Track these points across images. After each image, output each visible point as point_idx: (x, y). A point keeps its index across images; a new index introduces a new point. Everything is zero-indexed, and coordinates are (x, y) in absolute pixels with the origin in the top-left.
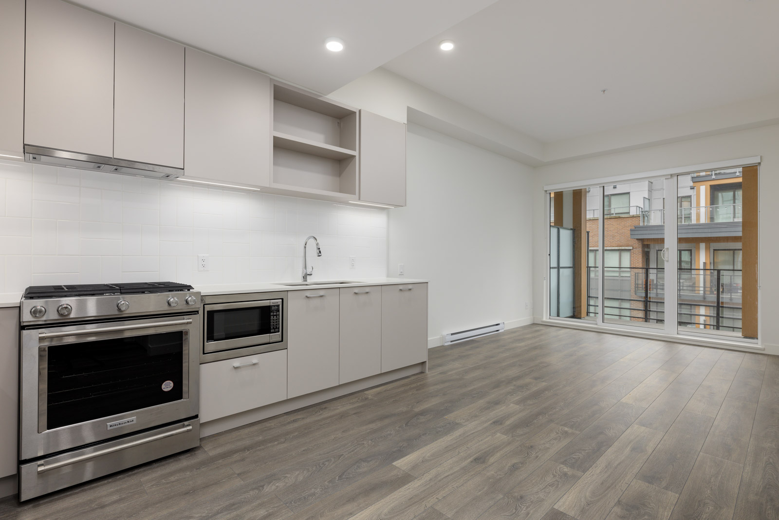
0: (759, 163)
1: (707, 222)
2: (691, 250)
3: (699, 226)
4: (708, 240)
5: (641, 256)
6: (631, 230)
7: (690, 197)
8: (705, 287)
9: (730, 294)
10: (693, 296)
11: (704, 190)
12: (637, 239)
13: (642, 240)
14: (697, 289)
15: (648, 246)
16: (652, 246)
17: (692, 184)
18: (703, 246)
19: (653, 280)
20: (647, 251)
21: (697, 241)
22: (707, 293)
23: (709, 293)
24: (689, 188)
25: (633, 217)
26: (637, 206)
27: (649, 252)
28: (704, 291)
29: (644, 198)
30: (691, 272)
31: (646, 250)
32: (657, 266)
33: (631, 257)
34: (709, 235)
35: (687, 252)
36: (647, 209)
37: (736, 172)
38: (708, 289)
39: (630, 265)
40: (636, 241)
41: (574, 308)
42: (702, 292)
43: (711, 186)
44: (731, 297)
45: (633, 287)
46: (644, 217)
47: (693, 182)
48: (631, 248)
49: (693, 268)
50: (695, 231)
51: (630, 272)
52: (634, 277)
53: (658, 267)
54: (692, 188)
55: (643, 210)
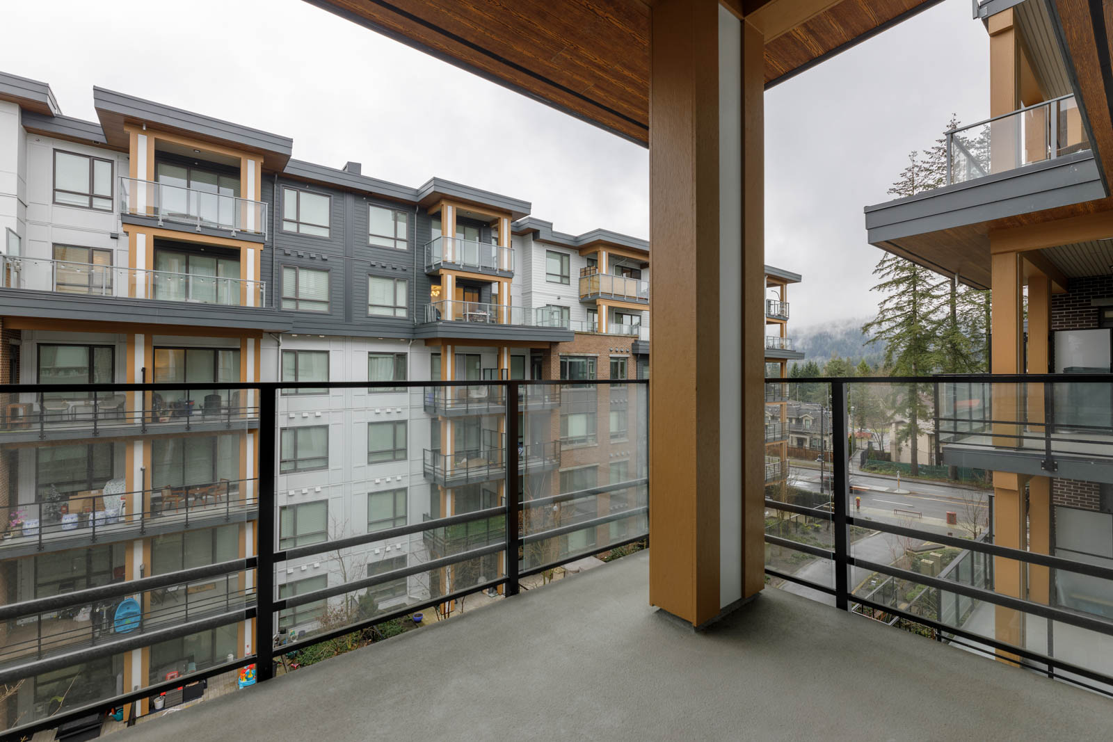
1: (148, 298)
2: (112, 348)
3: (132, 303)
4: (149, 330)
7: (110, 250)
8: (144, 412)
9: (186, 419)
10: (124, 429)
11: (143, 240)
14: (128, 415)
15: (17, 334)
16: (25, 334)
17: (116, 227)
18: (140, 339)
20: (14, 346)
21: (130, 329)
22: (147, 420)
23: (150, 420)
24: (109, 236)
27: (19, 346)
28: (143, 419)
29: (9, 230)
31: (13, 342)
32: (38, 381)
35: (83, 348)
36: (15, 252)
37: (197, 226)
38: (150, 415)
42: (138, 421)
43: (158, 239)
44: (188, 425)
46: (8, 270)
47: (123, 225)
50: (129, 310)
54: (114, 237)
55: (5, 255)
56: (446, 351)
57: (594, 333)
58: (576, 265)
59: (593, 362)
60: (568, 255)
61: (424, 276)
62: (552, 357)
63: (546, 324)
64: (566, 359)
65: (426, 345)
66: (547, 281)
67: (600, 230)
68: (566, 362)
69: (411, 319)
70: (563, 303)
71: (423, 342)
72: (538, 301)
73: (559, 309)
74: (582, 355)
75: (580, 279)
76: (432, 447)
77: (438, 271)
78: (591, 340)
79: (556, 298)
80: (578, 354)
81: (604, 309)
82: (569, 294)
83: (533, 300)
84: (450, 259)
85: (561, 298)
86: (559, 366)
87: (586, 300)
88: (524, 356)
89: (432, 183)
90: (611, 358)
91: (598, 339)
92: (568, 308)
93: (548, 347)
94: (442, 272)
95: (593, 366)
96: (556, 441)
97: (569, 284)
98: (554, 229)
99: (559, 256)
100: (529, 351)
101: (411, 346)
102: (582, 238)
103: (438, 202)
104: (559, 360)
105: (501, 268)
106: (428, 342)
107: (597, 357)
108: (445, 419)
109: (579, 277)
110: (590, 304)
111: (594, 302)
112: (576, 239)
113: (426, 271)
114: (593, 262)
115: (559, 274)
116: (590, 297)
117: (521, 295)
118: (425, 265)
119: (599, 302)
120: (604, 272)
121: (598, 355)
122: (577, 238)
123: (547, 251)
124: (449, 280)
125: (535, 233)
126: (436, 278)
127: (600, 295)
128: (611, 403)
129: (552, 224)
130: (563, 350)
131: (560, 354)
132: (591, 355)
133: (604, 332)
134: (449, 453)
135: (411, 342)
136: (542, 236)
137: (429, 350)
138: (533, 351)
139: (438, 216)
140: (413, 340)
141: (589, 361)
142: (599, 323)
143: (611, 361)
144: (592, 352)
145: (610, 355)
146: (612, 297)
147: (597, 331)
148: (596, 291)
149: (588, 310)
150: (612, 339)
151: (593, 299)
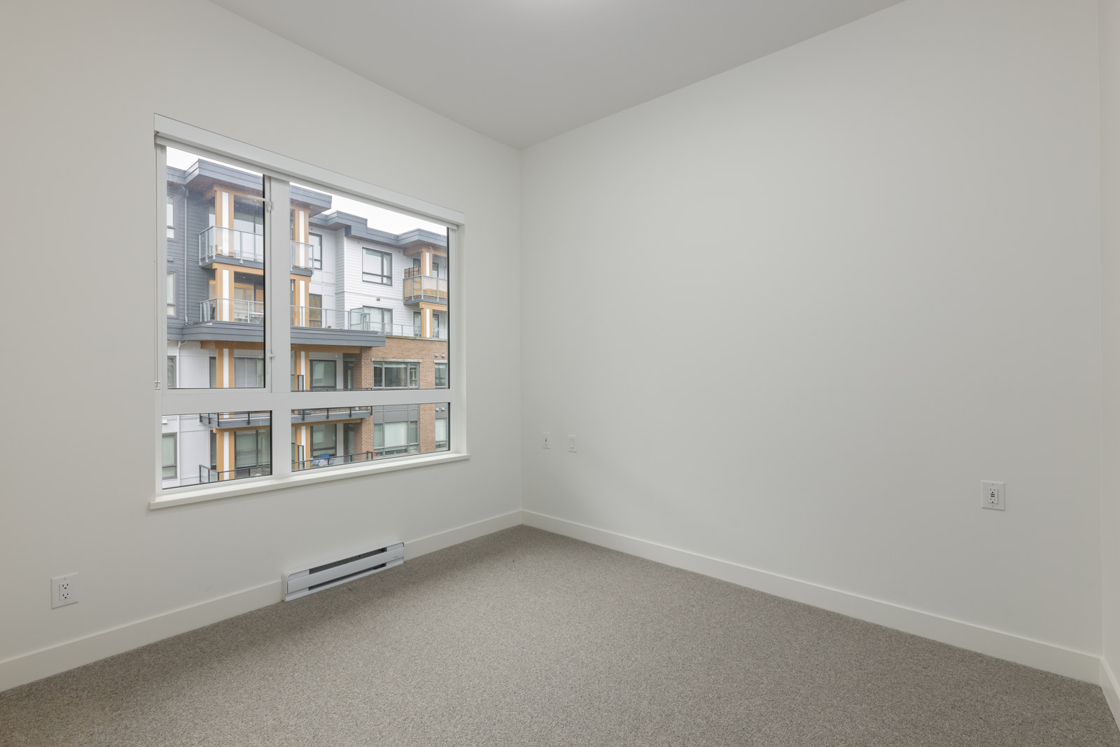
56: (221, 355)
57: (418, 339)
58: (400, 266)
59: (415, 368)
60: (390, 255)
61: (200, 269)
62: (363, 363)
63: (359, 328)
64: (381, 364)
65: (201, 348)
66: (363, 281)
67: (419, 230)
68: (381, 369)
69: (181, 318)
70: (383, 304)
71: (199, 344)
72: (351, 302)
73: (380, 312)
74: (400, 360)
75: (404, 280)
76: (211, 463)
77: (211, 264)
78: (411, 345)
79: (375, 299)
80: (395, 360)
81: (428, 313)
82: (392, 296)
83: (346, 301)
84: (226, 252)
85: (381, 299)
86: (373, 372)
87: (409, 302)
88: (335, 361)
89: (197, 166)
90: (436, 363)
91: (420, 344)
92: (390, 311)
93: (357, 352)
94: (215, 266)
95: (415, 372)
96: (368, 452)
97: (391, 285)
98: (369, 226)
99: (379, 254)
100: (341, 356)
101: (180, 349)
102: (404, 237)
103: (211, 187)
104: (373, 366)
105: (296, 265)
106: (204, 344)
107: (419, 363)
108: (223, 431)
109: (403, 277)
110: (413, 306)
111: (417, 305)
112: (397, 238)
113: (200, 264)
114: (417, 261)
115: (380, 274)
116: (413, 300)
117: (334, 295)
118: (200, 257)
119: (422, 305)
120: (428, 274)
121: (421, 361)
122: (398, 236)
123: (363, 248)
124: (225, 276)
125: (348, 229)
126: (210, 272)
127: (422, 298)
128: (437, 411)
129: (366, 220)
130: (376, 355)
131: (373, 359)
132: (412, 361)
133: (428, 336)
134: (226, 468)
135: (180, 344)
136: (353, 233)
137: (205, 355)
138: (345, 356)
139: (212, 203)
140: (183, 342)
141: (409, 367)
142: (422, 327)
143: (437, 367)
144: (413, 357)
145: (436, 361)
146: (438, 300)
147: (420, 335)
148: (419, 294)
149: (415, 313)
150: (438, 344)
151: (417, 301)
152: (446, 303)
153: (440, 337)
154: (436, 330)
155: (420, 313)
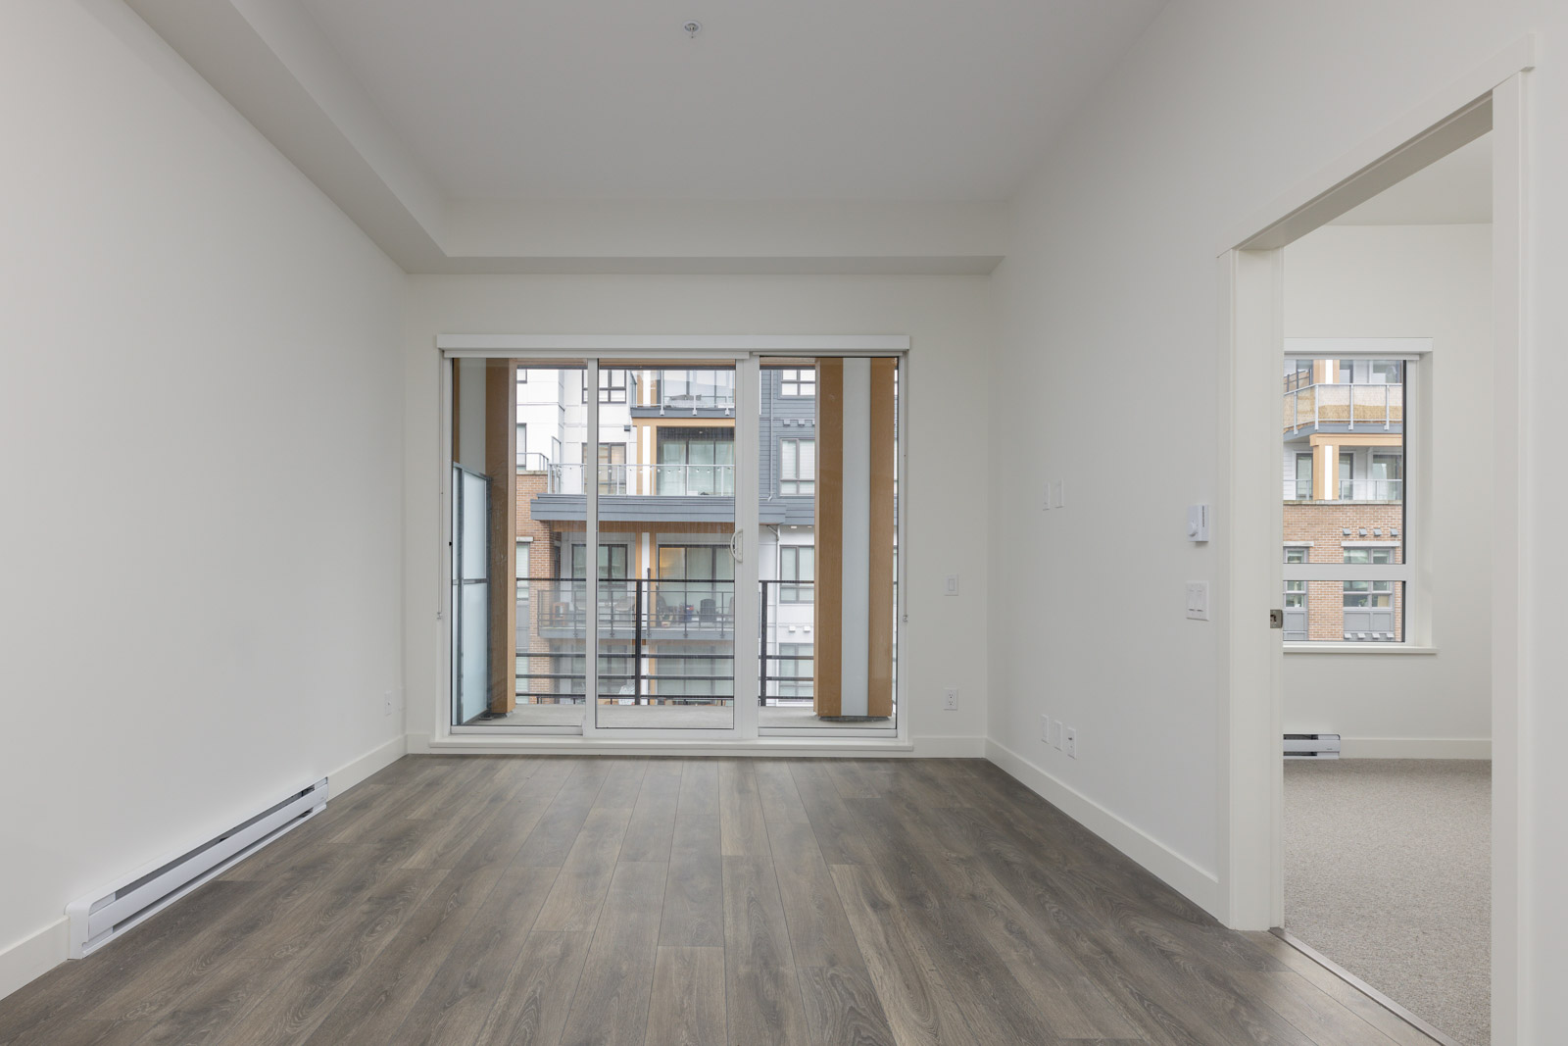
0: (905, 352)
1: (653, 495)
2: (625, 546)
3: (640, 501)
4: (655, 528)
5: (547, 556)
6: (533, 502)
7: (624, 445)
8: (649, 615)
9: (683, 625)
11: (648, 432)
12: (542, 521)
13: (548, 524)
15: (558, 536)
16: (564, 536)
17: (628, 420)
18: (646, 536)
19: (567, 605)
20: (557, 547)
21: (637, 528)
22: (651, 624)
23: (654, 624)
24: (623, 429)
25: (534, 475)
26: (541, 454)
27: (560, 547)
29: (554, 438)
30: (626, 587)
31: (556, 543)
32: (573, 575)
33: (530, 558)
34: (658, 518)
35: (621, 548)
36: (557, 460)
37: (693, 409)
38: (654, 618)
39: (530, 572)
40: (540, 526)
41: (489, 689)
43: (659, 429)
44: (684, 631)
45: (534, 620)
46: (552, 477)
47: (633, 418)
48: (530, 539)
49: (629, 578)
50: (637, 509)
51: (528, 588)
52: (534, 600)
53: (575, 577)
54: (627, 430)
55: (550, 462)
57: (1306, 503)
59: (1299, 557)
81: (1327, 453)
87: (1287, 438)
90: (1347, 549)
91: (1310, 513)
107: (1308, 548)
110: (1297, 444)
111: (1306, 441)
116: (1296, 432)
119: (1314, 440)
120: (1329, 380)
121: (1312, 544)
127: (1317, 427)
133: (1328, 496)
142: (1314, 480)
143: (1346, 554)
144: (1295, 537)
145: (1345, 544)
146: (1351, 427)
147: (1311, 497)
148: (1309, 419)
149: (1299, 456)
150: (1350, 513)
151: (1304, 434)
152: (1401, 430)
153: (1354, 498)
154: (1346, 483)
155: (1310, 456)
